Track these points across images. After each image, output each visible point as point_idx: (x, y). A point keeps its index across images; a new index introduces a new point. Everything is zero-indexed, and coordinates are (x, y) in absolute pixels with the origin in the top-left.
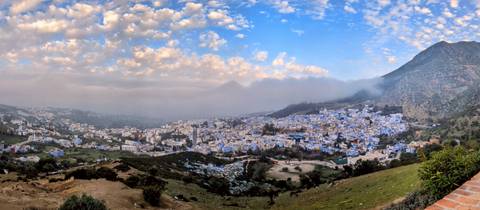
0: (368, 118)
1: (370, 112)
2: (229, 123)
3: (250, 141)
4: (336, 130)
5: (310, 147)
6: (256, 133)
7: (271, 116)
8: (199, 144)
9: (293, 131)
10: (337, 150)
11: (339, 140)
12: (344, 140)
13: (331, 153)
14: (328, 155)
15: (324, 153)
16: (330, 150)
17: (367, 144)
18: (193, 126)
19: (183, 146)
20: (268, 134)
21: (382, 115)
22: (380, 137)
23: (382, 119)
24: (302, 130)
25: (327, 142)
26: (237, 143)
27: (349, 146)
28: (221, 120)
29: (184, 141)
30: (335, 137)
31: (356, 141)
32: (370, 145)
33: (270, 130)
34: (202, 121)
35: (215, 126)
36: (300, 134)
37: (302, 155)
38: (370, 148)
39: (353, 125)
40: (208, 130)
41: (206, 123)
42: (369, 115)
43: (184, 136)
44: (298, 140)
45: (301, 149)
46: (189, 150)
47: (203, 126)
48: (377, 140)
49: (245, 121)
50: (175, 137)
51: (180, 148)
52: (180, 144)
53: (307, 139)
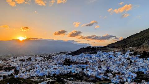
0: (129, 59)
1: (131, 55)
2: (45, 58)
3: (55, 69)
4: (106, 65)
5: (89, 73)
6: (60, 64)
7: (70, 54)
8: (23, 72)
9: (81, 64)
10: (105, 77)
11: (108, 71)
12: (111, 72)
13: (102, 79)
14: (100, 80)
15: (97, 78)
16: (101, 77)
17: (127, 76)
18: (20, 60)
19: (12, 75)
20: (67, 65)
21: (140, 57)
22: (138, 73)
23: (141, 61)
24: (86, 63)
25: (100, 71)
26: (48, 70)
27: (114, 76)
28: (40, 56)
29: (13, 71)
30: (106, 69)
31: (119, 73)
32: (128, 78)
33: (68, 62)
34: (28, 57)
35: (36, 60)
36: (85, 66)
37: (85, 78)
38: (129, 80)
39: (118, 62)
40: (31, 62)
41: (30, 59)
42: (130, 57)
43: (13, 68)
44: (83, 69)
45: (85, 74)
46: (16, 76)
47: (27, 60)
48: (134, 75)
49: (54, 57)
50: (6, 69)
51: (9, 76)
52: (10, 73)
53: (88, 69)
